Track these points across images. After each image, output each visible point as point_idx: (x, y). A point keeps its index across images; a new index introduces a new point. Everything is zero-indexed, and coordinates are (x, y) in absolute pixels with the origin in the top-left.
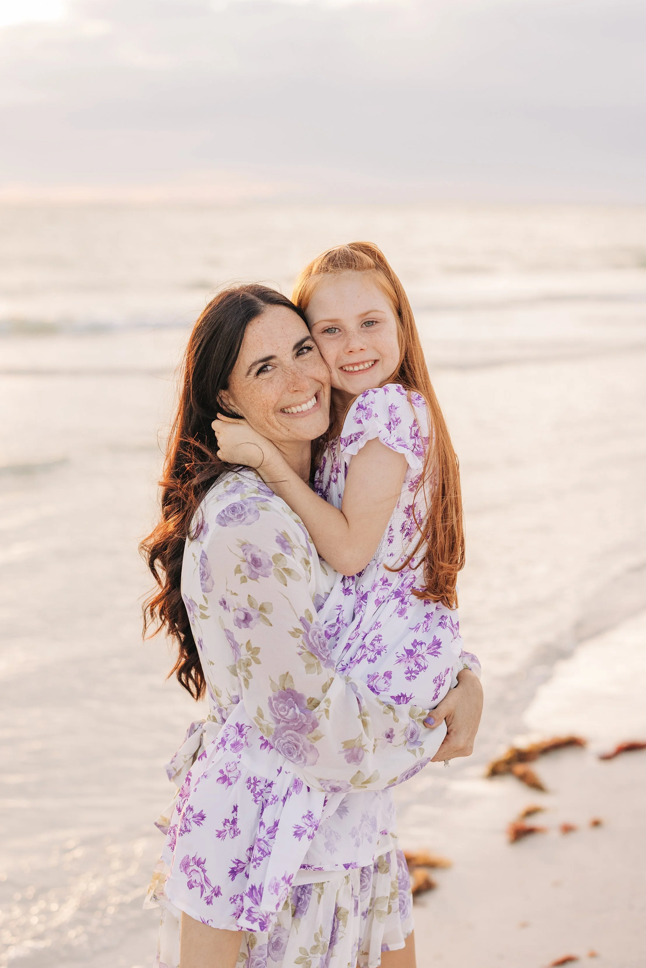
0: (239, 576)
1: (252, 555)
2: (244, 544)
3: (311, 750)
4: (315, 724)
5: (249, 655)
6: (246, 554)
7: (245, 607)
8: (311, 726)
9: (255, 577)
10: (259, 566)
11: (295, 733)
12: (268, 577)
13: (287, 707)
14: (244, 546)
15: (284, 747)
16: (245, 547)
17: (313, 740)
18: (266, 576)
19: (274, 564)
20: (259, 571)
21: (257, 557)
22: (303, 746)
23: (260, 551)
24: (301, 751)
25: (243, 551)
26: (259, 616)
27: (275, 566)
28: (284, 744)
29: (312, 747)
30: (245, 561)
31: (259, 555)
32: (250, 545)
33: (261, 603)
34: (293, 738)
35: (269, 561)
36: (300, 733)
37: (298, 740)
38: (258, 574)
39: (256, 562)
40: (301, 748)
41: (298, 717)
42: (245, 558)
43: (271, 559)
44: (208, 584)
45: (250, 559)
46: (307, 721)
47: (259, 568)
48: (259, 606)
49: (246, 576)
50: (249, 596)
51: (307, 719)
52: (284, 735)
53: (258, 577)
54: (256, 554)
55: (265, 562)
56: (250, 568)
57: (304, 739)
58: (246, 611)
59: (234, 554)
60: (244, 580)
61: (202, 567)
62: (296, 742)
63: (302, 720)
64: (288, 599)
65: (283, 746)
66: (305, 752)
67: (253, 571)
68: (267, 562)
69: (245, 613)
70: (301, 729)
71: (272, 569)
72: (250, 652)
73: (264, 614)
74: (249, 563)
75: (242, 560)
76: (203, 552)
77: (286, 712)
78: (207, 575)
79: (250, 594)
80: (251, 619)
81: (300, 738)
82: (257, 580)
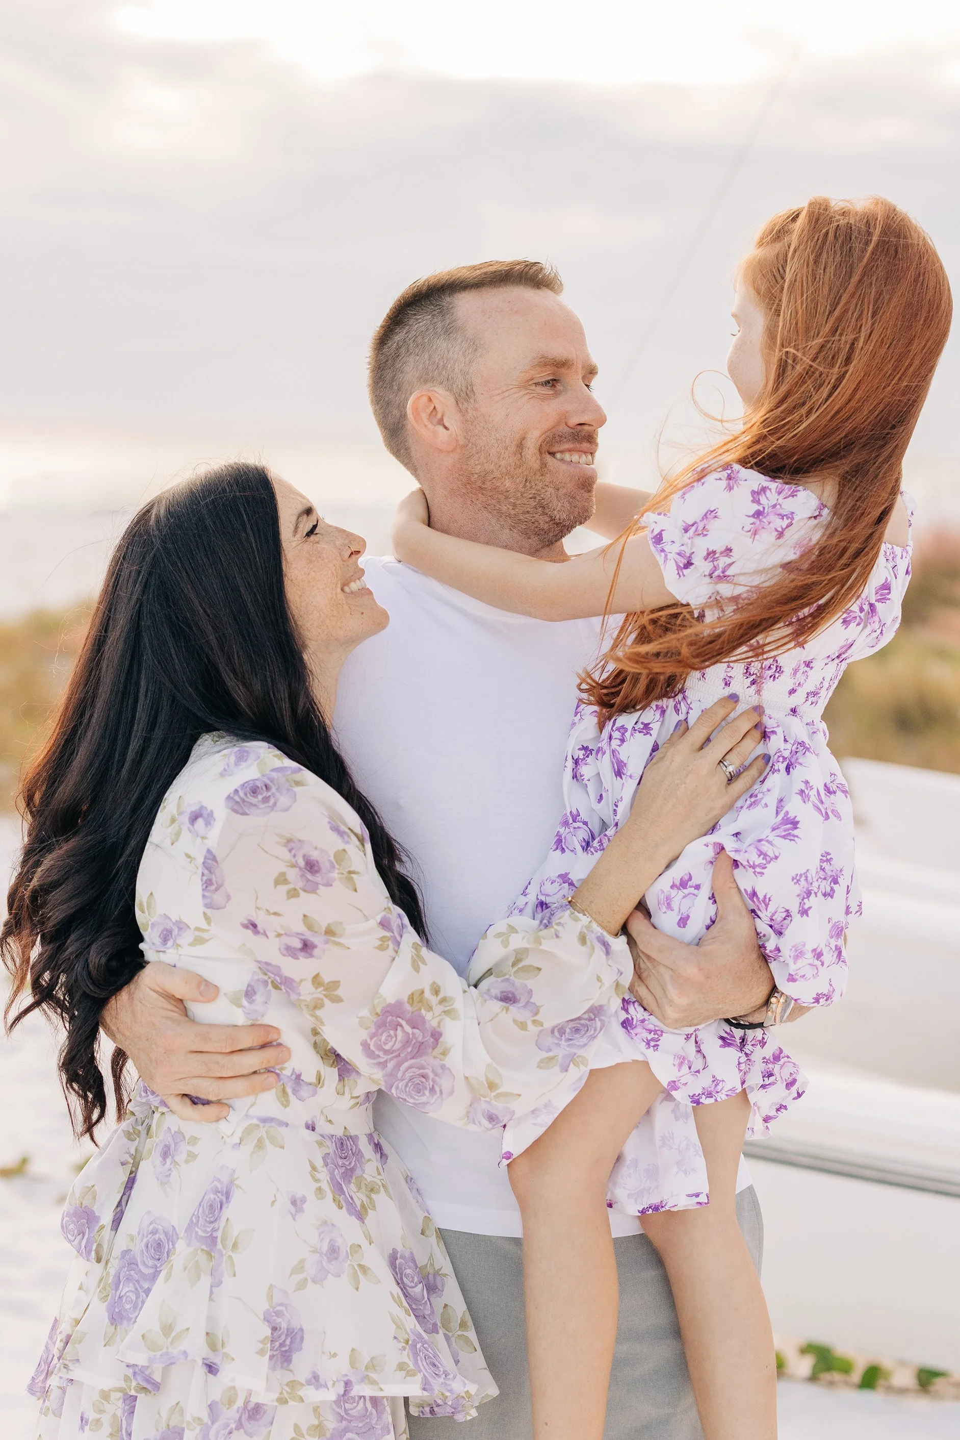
0: (284, 888)
1: (304, 856)
2: (289, 841)
3: (443, 1072)
4: (436, 1036)
5: (320, 993)
6: (294, 856)
7: (300, 932)
8: (432, 1040)
9: (312, 889)
10: (317, 872)
11: (413, 1061)
12: (331, 885)
13: (392, 1032)
14: (290, 843)
15: (408, 1089)
16: (291, 845)
17: (442, 1057)
18: (328, 885)
19: (337, 866)
20: (318, 878)
21: (312, 858)
22: (433, 1071)
23: (316, 848)
24: (433, 1080)
25: (290, 851)
26: (326, 942)
27: (339, 869)
28: (406, 1086)
29: (443, 1067)
30: (293, 866)
31: (314, 855)
32: (300, 841)
33: (326, 925)
34: (414, 1070)
35: (330, 862)
36: (421, 1056)
37: (422, 1067)
38: (317, 884)
39: (311, 866)
40: (431, 1075)
41: (411, 1036)
42: (294, 861)
43: (332, 859)
44: (218, 898)
45: (302, 863)
46: (424, 1037)
47: (318, 875)
48: (324, 929)
49: (298, 888)
50: (305, 916)
51: (423, 1034)
52: (400, 1075)
53: (317, 889)
54: (311, 853)
55: (324, 865)
56: (303, 876)
57: (429, 1061)
58: (303, 937)
59: (273, 856)
60: (293, 894)
61: (206, 872)
62: (421, 1071)
63: (416, 1038)
64: (361, 911)
65: (405, 1089)
66: (437, 1079)
67: (308, 880)
68: (327, 864)
69: (301, 939)
70: (420, 1049)
71: (335, 875)
72: (320, 990)
73: (333, 939)
74: (300, 868)
75: (288, 864)
76: (209, 851)
77: (394, 1039)
78: (216, 885)
79: (306, 913)
80: (314, 947)
81: (423, 1062)
82: (316, 893)
